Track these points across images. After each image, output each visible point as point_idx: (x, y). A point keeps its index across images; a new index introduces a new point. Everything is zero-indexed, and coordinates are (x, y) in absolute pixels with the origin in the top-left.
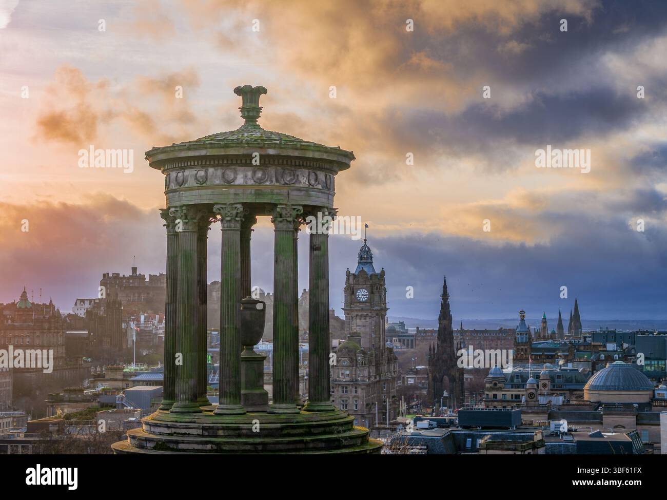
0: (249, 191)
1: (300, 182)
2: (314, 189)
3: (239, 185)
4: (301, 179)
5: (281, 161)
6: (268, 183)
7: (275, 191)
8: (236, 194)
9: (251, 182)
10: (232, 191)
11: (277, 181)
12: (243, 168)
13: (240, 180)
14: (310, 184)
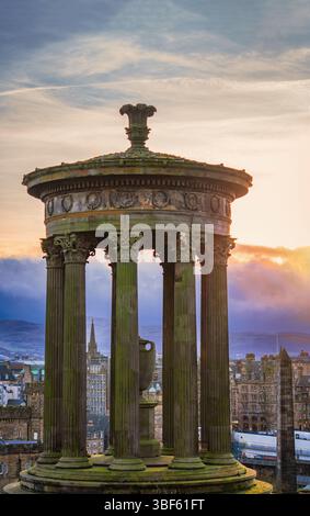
0: (83, 219)
1: (141, 205)
2: (161, 211)
3: (74, 213)
4: (141, 200)
5: (112, 183)
6: (101, 209)
7: (110, 217)
8: (72, 223)
9: (85, 209)
10: (69, 220)
11: (112, 204)
12: (77, 194)
13: (75, 209)
14: (155, 206)
